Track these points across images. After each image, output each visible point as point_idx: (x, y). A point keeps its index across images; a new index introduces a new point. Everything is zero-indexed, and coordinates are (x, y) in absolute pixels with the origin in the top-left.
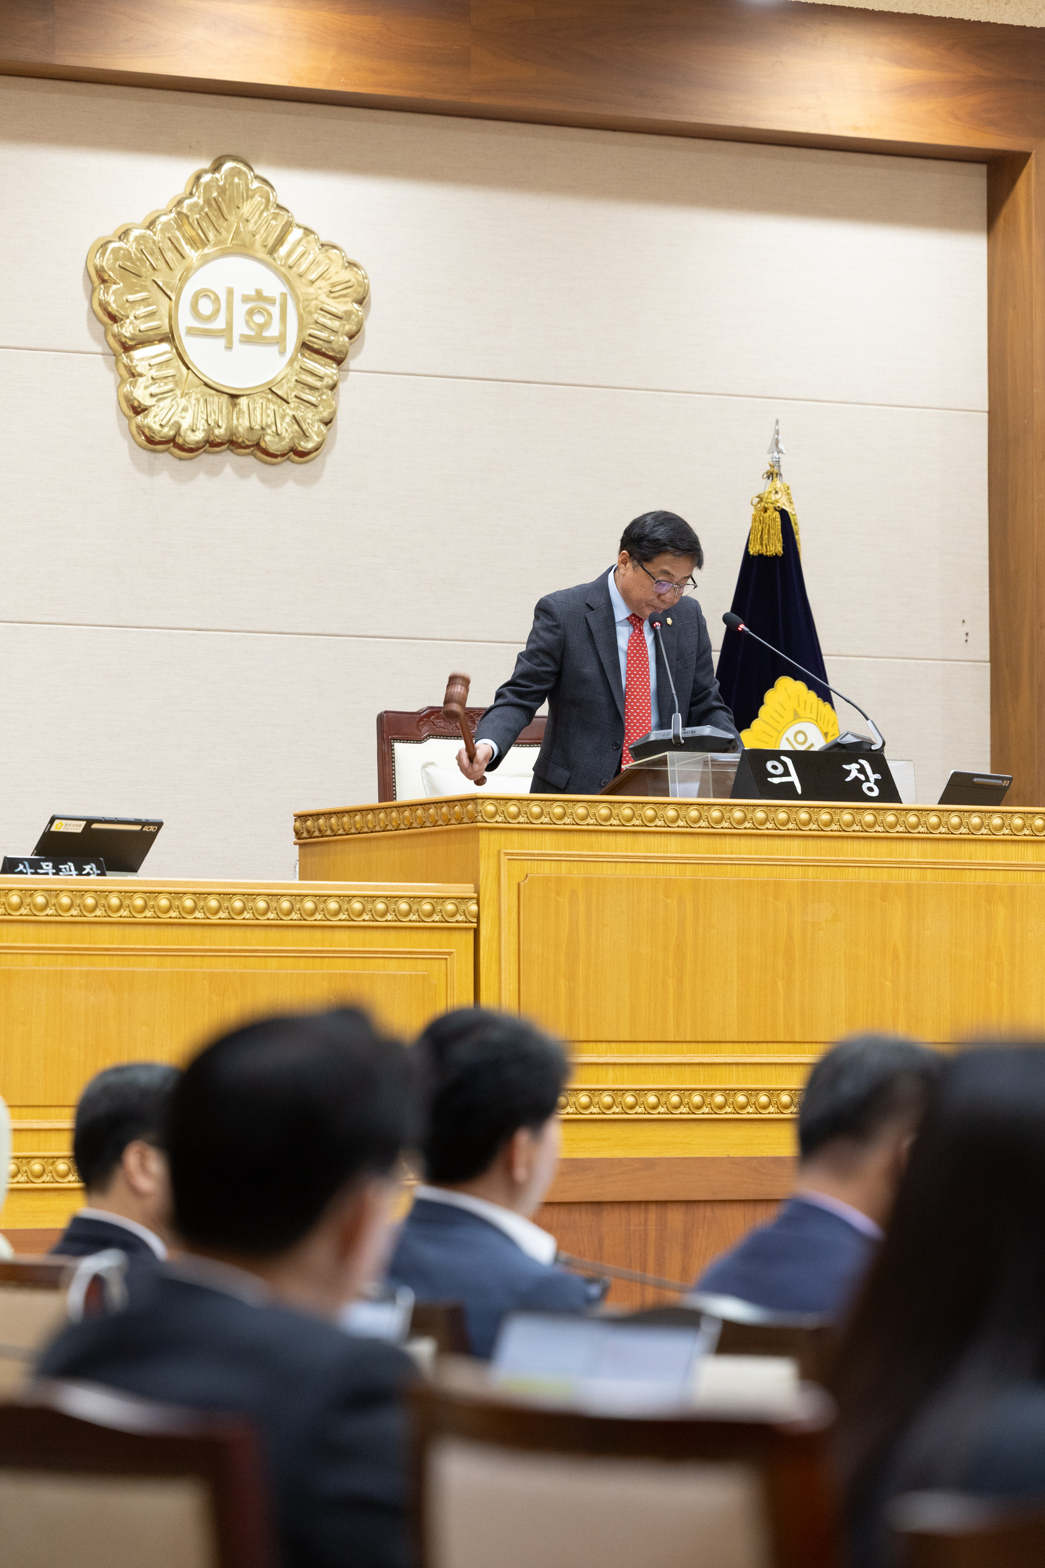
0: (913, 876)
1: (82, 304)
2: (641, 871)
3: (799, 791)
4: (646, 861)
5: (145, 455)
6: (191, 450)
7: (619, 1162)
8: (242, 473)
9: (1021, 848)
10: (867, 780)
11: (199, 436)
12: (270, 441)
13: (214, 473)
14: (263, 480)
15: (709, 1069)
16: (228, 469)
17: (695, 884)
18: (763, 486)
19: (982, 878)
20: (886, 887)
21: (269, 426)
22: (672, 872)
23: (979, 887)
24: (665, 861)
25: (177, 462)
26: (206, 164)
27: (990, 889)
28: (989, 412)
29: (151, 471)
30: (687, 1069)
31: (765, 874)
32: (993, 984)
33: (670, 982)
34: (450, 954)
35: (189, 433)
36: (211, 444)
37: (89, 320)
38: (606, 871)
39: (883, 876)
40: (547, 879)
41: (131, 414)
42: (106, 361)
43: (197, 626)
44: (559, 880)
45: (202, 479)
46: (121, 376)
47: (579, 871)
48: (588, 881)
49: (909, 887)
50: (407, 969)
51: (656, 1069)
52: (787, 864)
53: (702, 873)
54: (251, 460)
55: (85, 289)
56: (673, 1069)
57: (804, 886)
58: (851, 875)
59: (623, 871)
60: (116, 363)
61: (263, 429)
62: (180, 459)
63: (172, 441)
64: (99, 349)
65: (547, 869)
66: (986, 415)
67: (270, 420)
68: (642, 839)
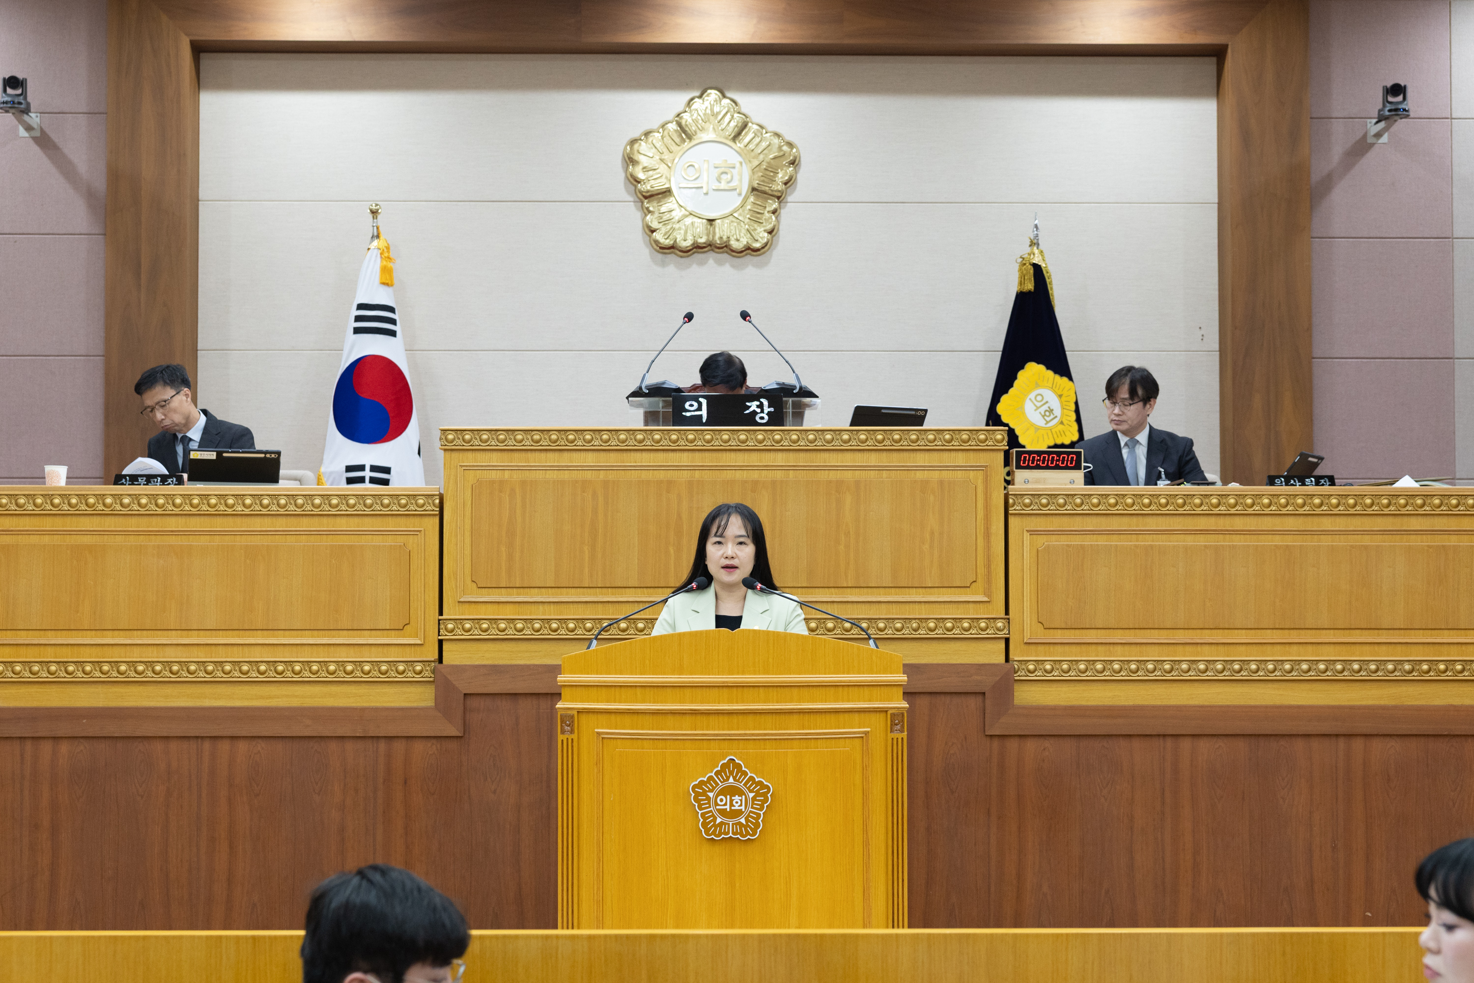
0: (779, 475)
1: (622, 176)
2: (566, 475)
3: (704, 421)
4: (568, 468)
5: (660, 256)
6: (686, 252)
7: (528, 667)
8: (720, 263)
9: (866, 455)
10: (762, 411)
11: (688, 243)
12: (735, 245)
13: (702, 263)
14: (733, 266)
15: (617, 605)
16: (711, 261)
17: (606, 483)
18: (1025, 249)
19: (833, 476)
20: (755, 483)
21: (733, 236)
22: (589, 475)
23: (830, 482)
24: (583, 469)
25: (679, 259)
26: (697, 94)
27: (840, 483)
28: (1218, 203)
29: (663, 264)
30: (600, 606)
31: (661, 475)
32: (842, 547)
33: (586, 549)
34: (420, 531)
35: (682, 242)
36: (697, 248)
37: (625, 184)
38: (539, 475)
39: (755, 475)
40: (492, 482)
41: (650, 233)
42: (635, 206)
43: (692, 348)
44: (502, 482)
45: (695, 268)
46: (645, 213)
47: (517, 476)
48: (523, 483)
49: (774, 482)
50: (390, 541)
51: (576, 605)
52: (679, 468)
53: (612, 476)
54: (725, 256)
55: (623, 167)
56: (589, 605)
57: (690, 484)
58: (728, 475)
59: (551, 475)
60: (642, 207)
61: (728, 238)
62: (681, 257)
63: (672, 247)
64: (632, 199)
65: (494, 475)
66: (1216, 205)
67: (733, 232)
68: (566, 454)
